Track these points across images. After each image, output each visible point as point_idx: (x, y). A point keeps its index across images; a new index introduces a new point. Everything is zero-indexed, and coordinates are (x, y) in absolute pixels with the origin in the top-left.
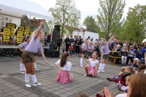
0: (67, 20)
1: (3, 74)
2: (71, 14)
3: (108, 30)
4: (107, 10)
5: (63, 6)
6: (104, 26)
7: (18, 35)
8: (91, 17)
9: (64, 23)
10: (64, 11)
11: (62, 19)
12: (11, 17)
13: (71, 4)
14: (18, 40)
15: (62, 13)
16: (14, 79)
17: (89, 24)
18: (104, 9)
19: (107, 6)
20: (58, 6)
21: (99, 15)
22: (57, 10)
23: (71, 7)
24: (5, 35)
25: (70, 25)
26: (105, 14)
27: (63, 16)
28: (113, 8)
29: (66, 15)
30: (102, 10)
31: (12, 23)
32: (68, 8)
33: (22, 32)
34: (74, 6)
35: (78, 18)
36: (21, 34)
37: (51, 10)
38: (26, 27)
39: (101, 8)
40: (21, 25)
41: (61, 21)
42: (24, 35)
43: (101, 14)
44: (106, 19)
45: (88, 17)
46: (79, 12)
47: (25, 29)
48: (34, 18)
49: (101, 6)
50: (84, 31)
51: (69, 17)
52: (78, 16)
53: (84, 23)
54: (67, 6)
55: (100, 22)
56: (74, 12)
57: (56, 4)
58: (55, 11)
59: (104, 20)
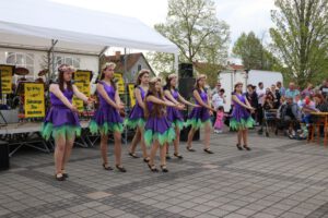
0: (198, 48)
1: (96, 191)
2: (205, 33)
3: (302, 62)
4: (294, 12)
5: (186, 17)
6: (290, 52)
8: (252, 34)
9: (191, 57)
10: (190, 29)
11: (186, 47)
12: (78, 56)
13: (205, 10)
15: (183, 35)
17: (248, 53)
18: (286, 10)
19: (292, 2)
20: (174, 18)
21: (276, 28)
22: (172, 26)
23: (205, 18)
25: (205, 61)
26: (290, 23)
27: (186, 39)
28: (310, 4)
29: (194, 38)
30: (280, 14)
32: (198, 20)
34: (211, 14)
35: (225, 41)
37: (160, 29)
39: (279, 10)
40: (99, 72)
41: (184, 53)
43: (279, 23)
44: (295, 36)
45: (244, 35)
46: (225, 27)
49: (279, 4)
50: (247, 71)
51: (202, 41)
52: (223, 37)
53: (234, 52)
54: (196, 16)
55: (278, 45)
56: (212, 28)
57: (169, 14)
58: (168, 30)
59: (288, 38)
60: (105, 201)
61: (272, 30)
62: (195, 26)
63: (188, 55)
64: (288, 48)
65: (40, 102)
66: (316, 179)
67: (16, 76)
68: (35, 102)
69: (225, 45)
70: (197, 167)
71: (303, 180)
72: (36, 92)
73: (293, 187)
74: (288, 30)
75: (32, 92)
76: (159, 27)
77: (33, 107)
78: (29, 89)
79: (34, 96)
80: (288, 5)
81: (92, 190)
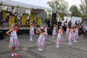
1: (25, 48)
2: (61, 5)
7: (30, 21)
8: (75, 6)
9: (57, 11)
10: (57, 3)
11: (56, 8)
12: (25, 9)
15: (55, 5)
16: (32, 51)
22: (52, 2)
24: (23, 21)
27: (56, 6)
29: (58, 6)
33: (33, 19)
36: (32, 20)
38: (34, 15)
40: (31, 14)
42: (34, 21)
43: (83, 3)
45: (73, 6)
46: (67, 3)
47: (34, 16)
50: (72, 17)
51: (60, 7)
52: (66, 6)
53: (70, 10)
55: (82, 10)
56: (64, 3)
58: (51, 3)
59: (85, 8)
60: (26, 51)
61: (80, 5)
62: (59, 3)
63: (56, 10)
64: (84, 11)
65: (13, 22)
67: (8, 13)
68: (12, 21)
69: (66, 8)
70: (53, 43)
72: (12, 19)
73: (78, 52)
74: (85, 5)
75: (11, 19)
76: (49, 2)
77: (11, 23)
78: (10, 18)
79: (12, 20)
81: (24, 48)
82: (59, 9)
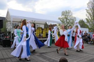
2: (70, 19)
4: (92, 14)
5: (66, 16)
6: (91, 24)
8: (82, 20)
9: (67, 25)
10: (67, 19)
11: (66, 23)
12: (40, 24)
13: (70, 14)
14: (43, 35)
15: (65, 20)
17: (82, 24)
18: (90, 14)
19: (91, 12)
20: (63, 16)
21: (87, 18)
23: (70, 16)
24: (37, 33)
26: (91, 17)
30: (88, 15)
31: (40, 27)
34: (72, 15)
36: (45, 32)
37: (59, 19)
39: (88, 14)
40: (45, 28)
43: (88, 17)
44: (92, 20)
45: (80, 20)
46: (75, 18)
47: (47, 29)
48: (51, 24)
49: (88, 12)
51: (70, 21)
54: (68, 16)
55: (88, 22)
56: (72, 18)
57: (62, 15)
58: (62, 19)
59: (90, 20)
61: (86, 19)
62: (68, 18)
64: (90, 23)
66: (92, 53)
71: (88, 53)
80: (90, 13)
82: (69, 23)
